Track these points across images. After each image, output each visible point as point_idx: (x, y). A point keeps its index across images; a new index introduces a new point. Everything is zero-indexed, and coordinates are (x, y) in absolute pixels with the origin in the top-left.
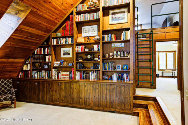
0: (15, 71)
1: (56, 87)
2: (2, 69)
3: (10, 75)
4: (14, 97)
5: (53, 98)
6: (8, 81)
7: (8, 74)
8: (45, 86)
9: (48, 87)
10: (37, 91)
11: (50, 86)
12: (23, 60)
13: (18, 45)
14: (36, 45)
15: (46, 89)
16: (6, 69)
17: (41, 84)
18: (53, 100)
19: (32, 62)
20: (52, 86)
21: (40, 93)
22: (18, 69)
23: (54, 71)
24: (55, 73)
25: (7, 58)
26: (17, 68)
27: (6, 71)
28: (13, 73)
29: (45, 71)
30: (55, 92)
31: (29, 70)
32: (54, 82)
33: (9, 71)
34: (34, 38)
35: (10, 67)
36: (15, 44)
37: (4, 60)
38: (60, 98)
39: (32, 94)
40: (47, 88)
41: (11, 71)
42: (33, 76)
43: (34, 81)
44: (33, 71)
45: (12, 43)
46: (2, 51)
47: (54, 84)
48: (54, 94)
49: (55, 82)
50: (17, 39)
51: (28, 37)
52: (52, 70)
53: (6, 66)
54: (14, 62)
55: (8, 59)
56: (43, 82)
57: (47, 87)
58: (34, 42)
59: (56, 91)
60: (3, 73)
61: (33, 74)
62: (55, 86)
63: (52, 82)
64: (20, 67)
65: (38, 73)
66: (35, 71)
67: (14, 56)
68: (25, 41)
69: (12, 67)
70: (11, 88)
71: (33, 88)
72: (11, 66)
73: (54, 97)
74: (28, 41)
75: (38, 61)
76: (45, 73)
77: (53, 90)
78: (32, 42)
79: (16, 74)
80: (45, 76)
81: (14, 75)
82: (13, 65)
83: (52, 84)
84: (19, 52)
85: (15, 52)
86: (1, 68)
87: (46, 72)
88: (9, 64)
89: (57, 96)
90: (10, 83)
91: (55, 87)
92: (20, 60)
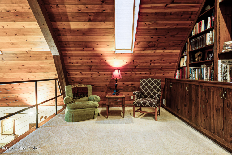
0: (169, 69)
1: (217, 99)
2: (151, 64)
3: (163, 75)
4: (154, 103)
5: (212, 125)
6: (155, 82)
7: (161, 73)
8: (200, 94)
9: (203, 98)
10: (188, 103)
11: (207, 95)
12: (178, 51)
13: (157, 24)
14: (190, 17)
15: (200, 102)
16: (155, 65)
17: (193, 90)
18: (212, 128)
19: (189, 52)
20: (211, 97)
21: (192, 107)
22: (173, 65)
23: (223, 63)
24: (223, 67)
25: (152, 48)
26: (171, 64)
27: (156, 68)
28: (166, 71)
29: (207, 66)
30: (215, 112)
31: (185, 67)
32: (213, 87)
33: (160, 68)
34: (180, 3)
35: (160, 61)
36: (153, 23)
37: (149, 52)
38: (227, 129)
39: (184, 106)
40: (201, 99)
41: (163, 68)
42: (191, 76)
43: (185, 84)
44: (191, 68)
45: (147, 23)
46: (140, 38)
47: (213, 92)
48: (214, 115)
49: (215, 87)
50: (152, 13)
51: (167, 5)
52: (217, 62)
53: (155, 60)
54: (164, 54)
55: (154, 51)
56: (196, 85)
57: (202, 96)
58: (184, 13)
59: (217, 111)
60: (153, 70)
61: (190, 74)
62: (215, 96)
63: (210, 87)
64: (176, 63)
65: (197, 69)
66: (193, 68)
67: (160, 44)
68: (165, 14)
69: (163, 63)
70: (159, 91)
71: (184, 95)
72: (162, 60)
73: (214, 123)
74: (171, 14)
75: (197, 48)
76: (207, 69)
77: (212, 106)
78: (180, 12)
79: (172, 73)
80: (207, 76)
81: (169, 74)
82: (164, 58)
83: (210, 91)
84: (165, 38)
85: (159, 37)
86: (149, 63)
87: (209, 67)
88: (158, 58)
89: (219, 122)
90: (158, 84)
91: (215, 99)
92: (173, 52)
